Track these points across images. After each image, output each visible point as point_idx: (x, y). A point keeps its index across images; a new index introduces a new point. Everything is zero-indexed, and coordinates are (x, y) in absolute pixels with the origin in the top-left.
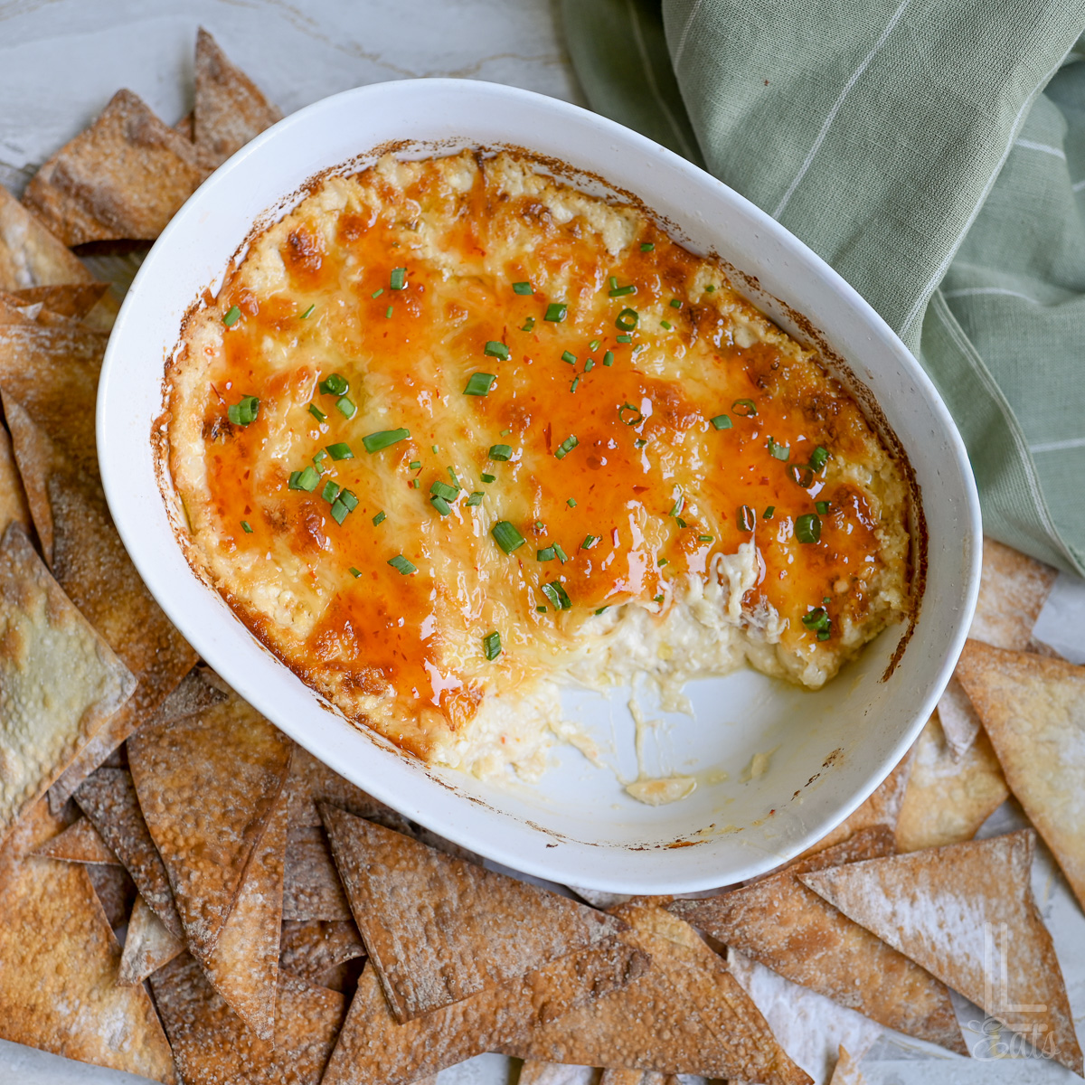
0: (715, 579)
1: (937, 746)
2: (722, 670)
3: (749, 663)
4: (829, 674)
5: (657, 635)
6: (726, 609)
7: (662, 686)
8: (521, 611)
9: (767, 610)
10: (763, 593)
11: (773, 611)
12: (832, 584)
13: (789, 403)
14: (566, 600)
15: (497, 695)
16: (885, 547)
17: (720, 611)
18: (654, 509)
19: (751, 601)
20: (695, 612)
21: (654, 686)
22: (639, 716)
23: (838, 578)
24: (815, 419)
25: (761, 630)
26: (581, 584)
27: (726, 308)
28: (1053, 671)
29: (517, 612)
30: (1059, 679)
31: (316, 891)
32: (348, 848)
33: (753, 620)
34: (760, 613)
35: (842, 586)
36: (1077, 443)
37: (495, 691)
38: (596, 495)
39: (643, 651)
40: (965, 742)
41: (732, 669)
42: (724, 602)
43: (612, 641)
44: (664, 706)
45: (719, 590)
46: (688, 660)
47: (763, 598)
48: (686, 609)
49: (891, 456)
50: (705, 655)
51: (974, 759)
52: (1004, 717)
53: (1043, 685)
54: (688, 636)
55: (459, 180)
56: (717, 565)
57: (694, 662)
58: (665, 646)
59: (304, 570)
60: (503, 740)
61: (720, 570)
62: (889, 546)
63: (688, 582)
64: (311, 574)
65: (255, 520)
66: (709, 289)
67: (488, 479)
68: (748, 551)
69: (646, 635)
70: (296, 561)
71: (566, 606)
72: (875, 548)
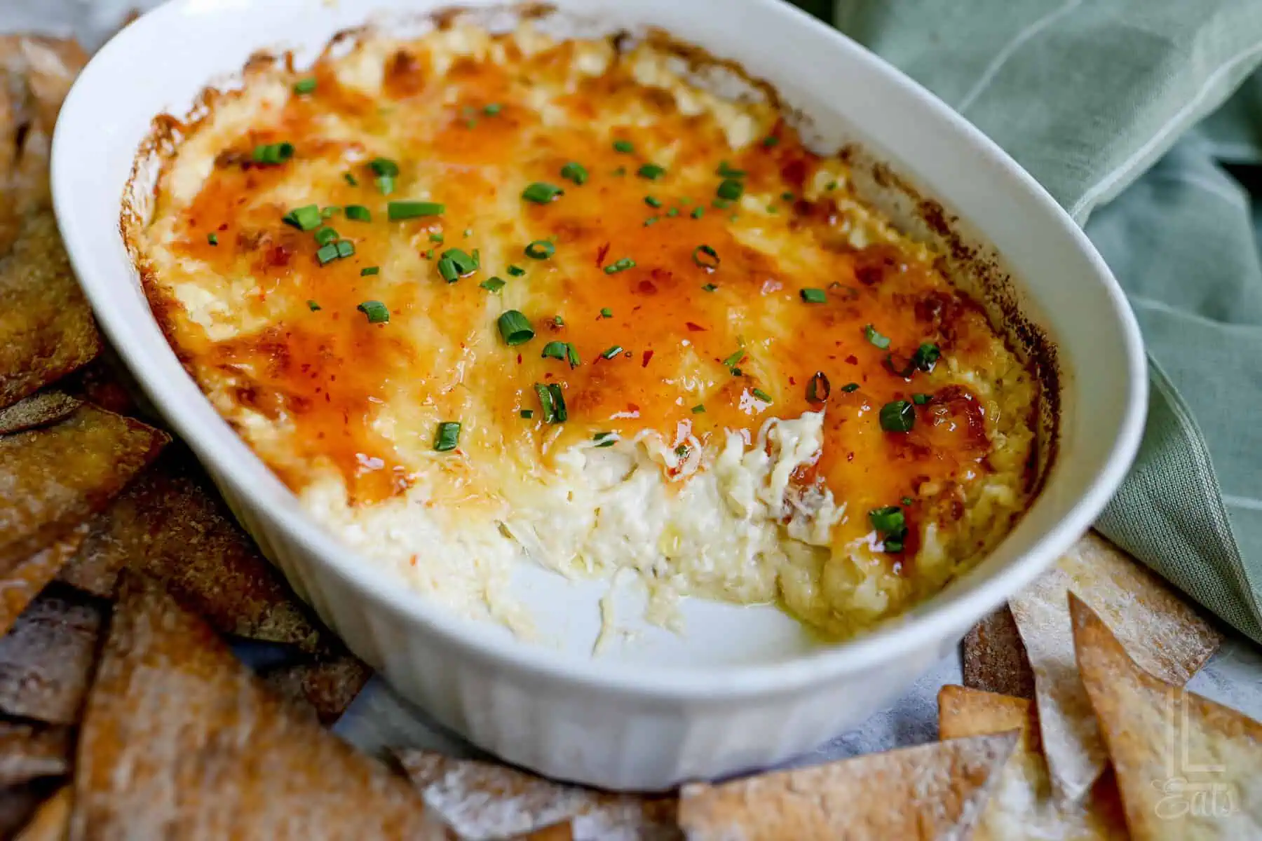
0: (762, 446)
1: (1031, 788)
2: (743, 591)
3: (780, 595)
4: (891, 601)
5: (665, 509)
6: (768, 481)
7: (652, 592)
8: (498, 411)
9: (822, 493)
10: (822, 474)
11: (829, 495)
12: (916, 487)
13: (899, 301)
14: (559, 413)
15: (429, 504)
16: (1000, 447)
17: (759, 483)
18: (706, 352)
19: (802, 478)
20: (725, 481)
21: (644, 591)
22: (609, 620)
23: (927, 479)
24: (930, 318)
25: (809, 519)
26: (588, 394)
27: (845, 204)
28: (1220, 719)
29: (494, 410)
30: (1229, 735)
31: (55, 685)
32: (130, 625)
33: (801, 507)
34: (811, 496)
35: (930, 489)
36: (1250, 503)
37: (427, 498)
38: (640, 318)
39: (641, 527)
40: (1080, 782)
41: (756, 598)
42: (767, 472)
43: (604, 500)
44: (649, 617)
45: (763, 458)
46: (699, 557)
47: (820, 480)
48: (714, 481)
49: (1019, 359)
50: (723, 554)
51: (1086, 826)
52: (1142, 756)
53: (1203, 736)
54: (707, 519)
55: (591, 63)
56: (770, 428)
57: (706, 559)
58: (674, 530)
59: (256, 291)
60: (414, 561)
61: (772, 435)
62: (1005, 447)
63: (725, 439)
64: (262, 297)
65: (228, 239)
66: (831, 187)
67: (515, 272)
68: (813, 421)
69: (651, 505)
70: (251, 281)
71: (558, 419)
72: (985, 450)
